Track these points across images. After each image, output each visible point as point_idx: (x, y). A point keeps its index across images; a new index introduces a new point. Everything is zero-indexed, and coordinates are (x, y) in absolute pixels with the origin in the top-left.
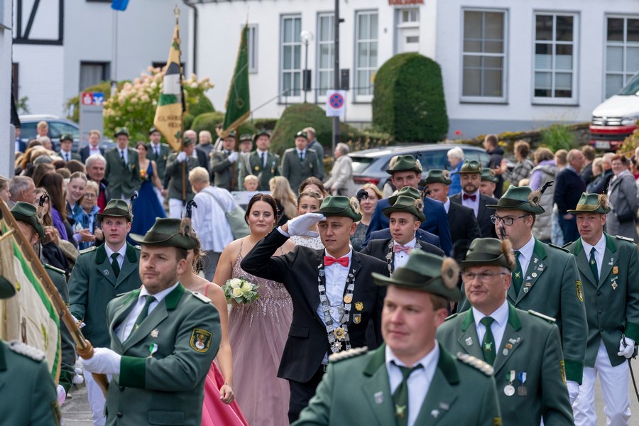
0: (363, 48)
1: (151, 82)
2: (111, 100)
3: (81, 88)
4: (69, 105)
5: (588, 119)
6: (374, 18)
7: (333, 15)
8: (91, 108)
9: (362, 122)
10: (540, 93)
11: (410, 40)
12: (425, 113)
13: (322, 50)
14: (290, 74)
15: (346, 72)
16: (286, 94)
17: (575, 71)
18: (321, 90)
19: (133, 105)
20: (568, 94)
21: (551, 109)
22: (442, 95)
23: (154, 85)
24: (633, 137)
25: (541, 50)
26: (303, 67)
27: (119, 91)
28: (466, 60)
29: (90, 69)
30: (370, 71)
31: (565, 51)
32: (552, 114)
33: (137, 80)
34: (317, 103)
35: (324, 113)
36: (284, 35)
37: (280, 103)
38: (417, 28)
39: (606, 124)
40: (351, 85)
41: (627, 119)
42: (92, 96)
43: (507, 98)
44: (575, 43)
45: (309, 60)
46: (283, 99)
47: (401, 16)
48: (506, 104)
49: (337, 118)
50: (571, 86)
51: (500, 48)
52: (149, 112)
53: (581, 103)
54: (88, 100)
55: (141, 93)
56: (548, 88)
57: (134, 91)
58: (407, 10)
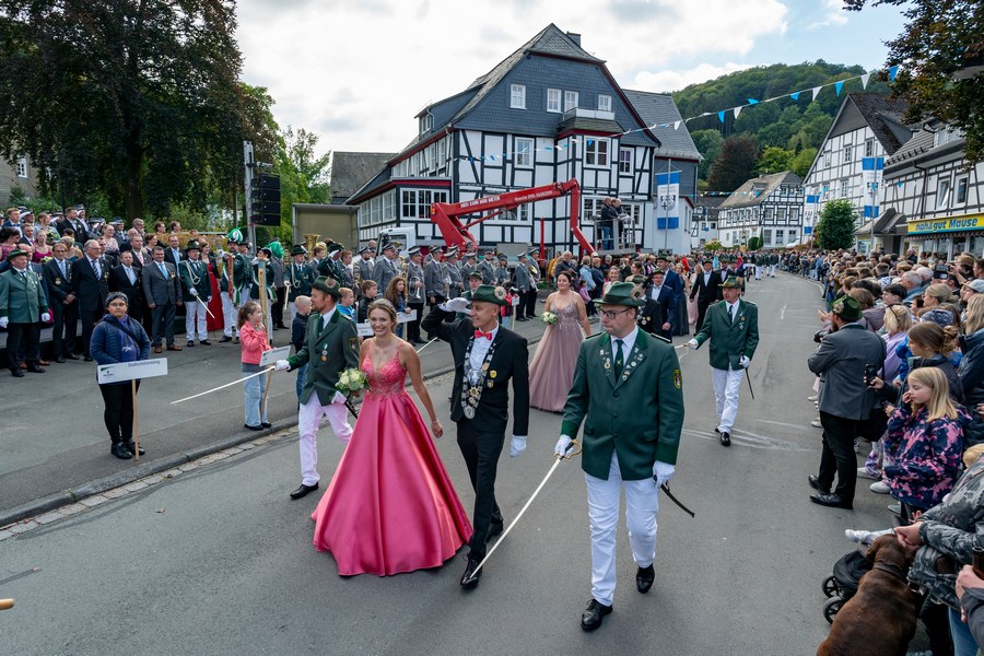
1: (711, 242)
25: (777, 236)
26: (736, 239)
27: (706, 243)
30: (748, 240)
31: (781, 236)
32: (779, 246)
36: (734, 234)
38: (756, 233)
39: (788, 247)
41: (793, 246)
44: (783, 235)
50: (782, 242)
51: (770, 236)
52: (711, 246)
55: (710, 244)
56: (778, 242)
58: (754, 230)
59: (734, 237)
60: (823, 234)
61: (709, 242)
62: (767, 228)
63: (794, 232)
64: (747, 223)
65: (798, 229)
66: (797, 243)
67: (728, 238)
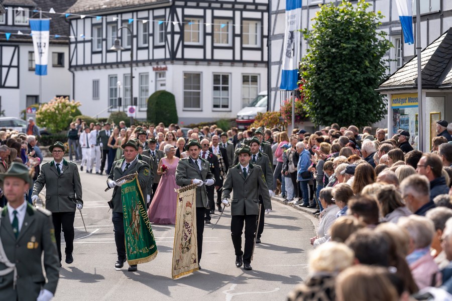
0: (143, 88)
1: (55, 103)
2: (39, 111)
3: (27, 106)
4: (22, 113)
5: (236, 117)
6: (147, 76)
7: (130, 75)
8: (31, 114)
9: (143, 119)
10: (215, 106)
11: (162, 85)
12: (168, 115)
13: (126, 90)
14: (112, 100)
15: (136, 99)
16: (111, 108)
17: (229, 97)
18: (126, 106)
19: (48, 113)
20: (227, 106)
21: (220, 113)
22: (175, 107)
23: (57, 104)
24: (254, 124)
25: (216, 89)
26: (118, 97)
27: (42, 107)
28: (185, 93)
29: (30, 99)
30: (146, 98)
31: (226, 89)
32: (221, 115)
33: (49, 102)
34: (124, 111)
35: (127, 115)
36: (110, 83)
37: (109, 112)
38: (165, 80)
39: (243, 119)
40: (138, 104)
41: (251, 116)
42: (31, 109)
43: (202, 109)
44: (229, 86)
45: (121, 94)
46: (110, 110)
47: (158, 75)
48: (201, 111)
49: (132, 117)
50: (228, 103)
51: (199, 88)
52: (55, 116)
53: (233, 110)
54: (29, 111)
55: (51, 108)
56: (218, 104)
57: (48, 107)
58: (161, 73)
59: (113, 91)
60: (316, 87)
61: (50, 104)
62: (192, 68)
63: (254, 79)
64: (143, 55)
65: (262, 71)
66: (260, 108)
67: (96, 95)
